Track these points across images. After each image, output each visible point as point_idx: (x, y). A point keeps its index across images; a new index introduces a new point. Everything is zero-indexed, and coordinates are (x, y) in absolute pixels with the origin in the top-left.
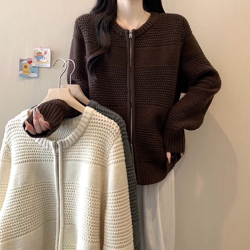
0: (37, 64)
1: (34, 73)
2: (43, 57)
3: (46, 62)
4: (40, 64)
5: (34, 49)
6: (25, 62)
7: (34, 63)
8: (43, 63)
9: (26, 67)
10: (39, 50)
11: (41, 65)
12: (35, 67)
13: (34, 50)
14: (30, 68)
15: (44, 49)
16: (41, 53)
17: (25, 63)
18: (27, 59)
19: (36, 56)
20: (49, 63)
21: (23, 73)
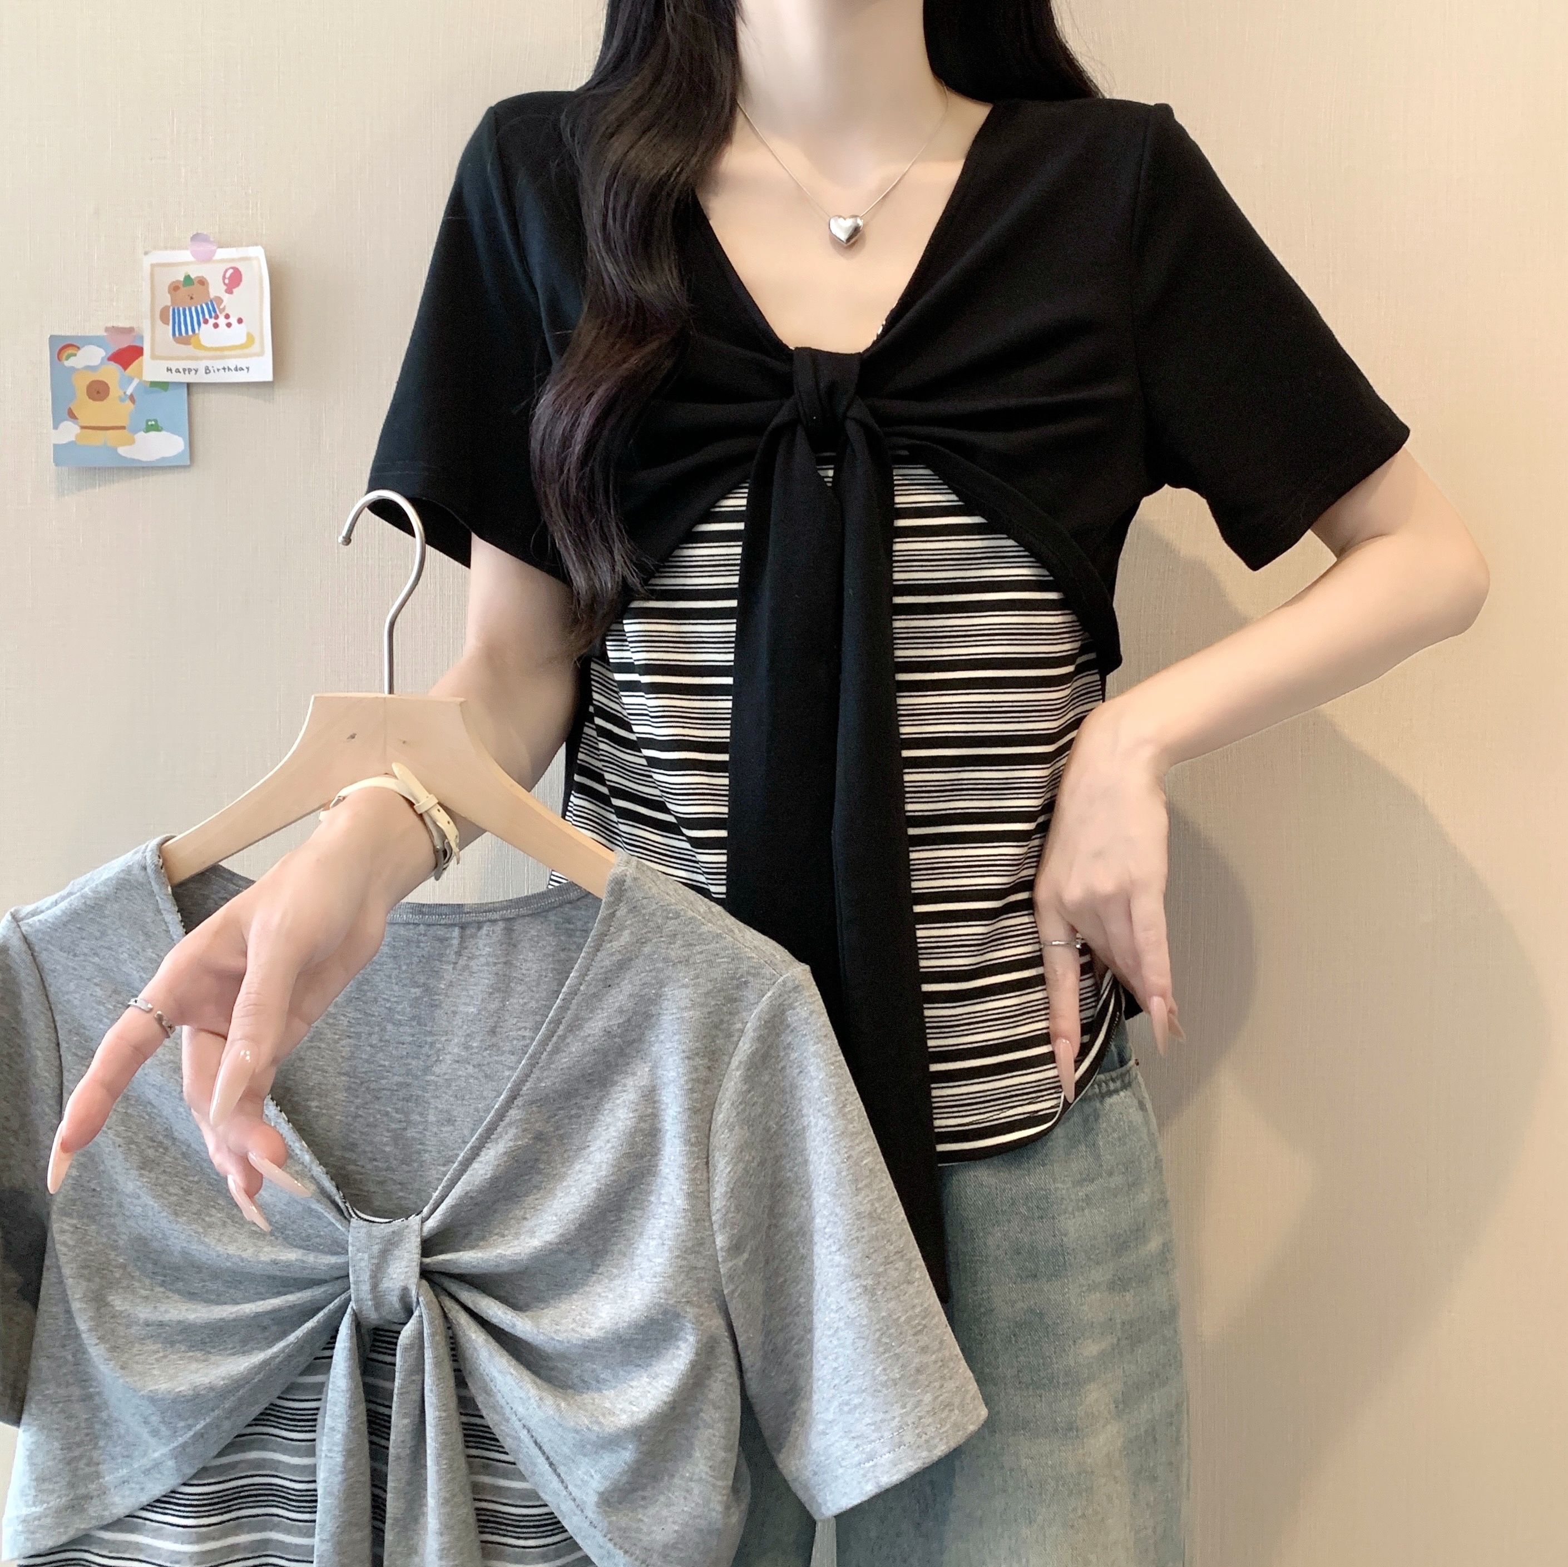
0: (174, 365)
1: (156, 428)
2: (213, 309)
3: (242, 347)
4: (201, 365)
5: (147, 261)
6: (92, 356)
7: (154, 357)
8: (220, 352)
9: (98, 391)
10: (185, 262)
11: (207, 368)
12: (164, 386)
13: (153, 266)
14: (132, 398)
15: (221, 253)
16: (202, 282)
17: (88, 368)
18: (102, 333)
19: (165, 309)
20: (261, 353)
21: (77, 436)
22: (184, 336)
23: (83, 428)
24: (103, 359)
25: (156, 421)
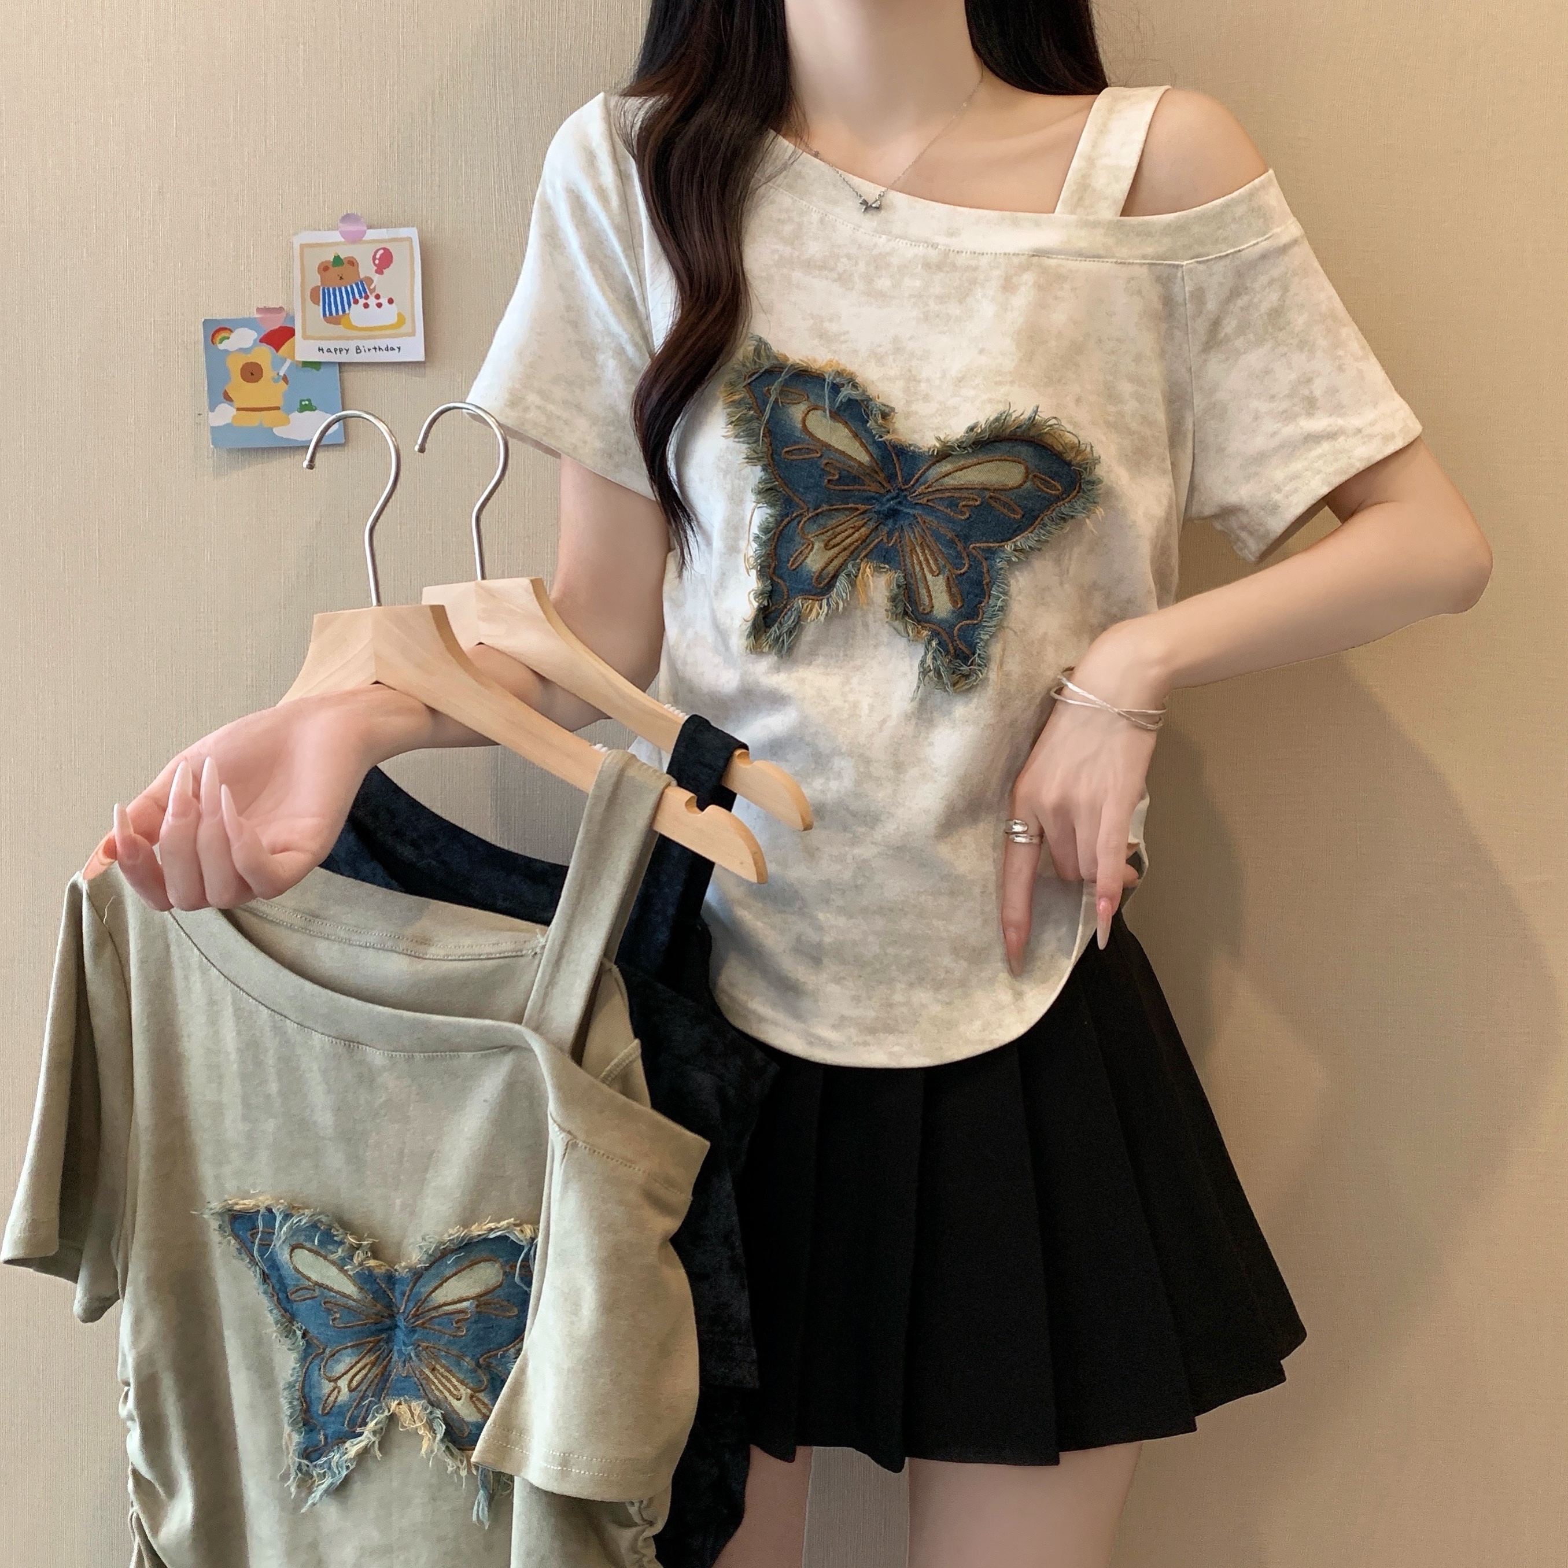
1: (309, 407)
3: (392, 327)
4: (352, 345)
5: (297, 241)
6: (245, 338)
7: (305, 337)
8: (371, 332)
9: (252, 373)
10: (335, 241)
11: (358, 348)
12: (316, 365)
13: (302, 247)
14: (285, 379)
15: (371, 234)
16: (352, 263)
17: (241, 350)
18: (254, 314)
19: (316, 289)
20: (413, 334)
21: (234, 417)
22: (334, 315)
23: (238, 409)
24: (255, 341)
25: (309, 400)
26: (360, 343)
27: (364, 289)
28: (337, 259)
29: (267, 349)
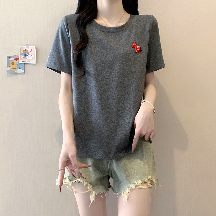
0: (23, 61)
3: (32, 59)
7: (20, 60)
9: (13, 63)
10: (25, 48)
13: (21, 48)
14: (17, 65)
15: (30, 47)
16: (27, 50)
17: (12, 60)
18: (14, 56)
19: (22, 53)
20: (34, 60)
22: (24, 57)
23: (11, 68)
25: (20, 68)
26: (27, 61)
27: (28, 54)
28: (25, 50)
29: (15, 61)
